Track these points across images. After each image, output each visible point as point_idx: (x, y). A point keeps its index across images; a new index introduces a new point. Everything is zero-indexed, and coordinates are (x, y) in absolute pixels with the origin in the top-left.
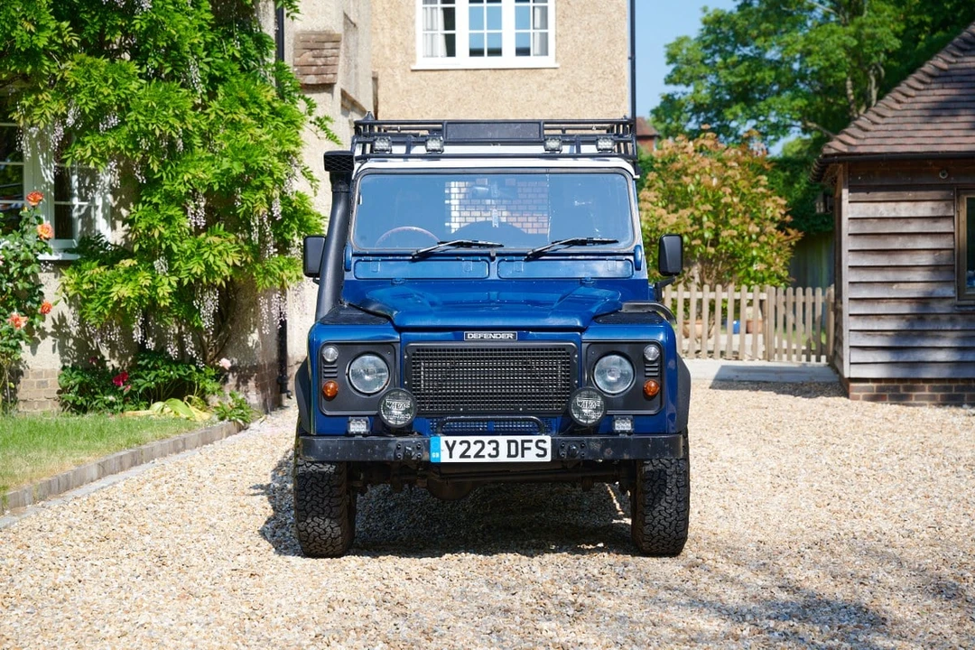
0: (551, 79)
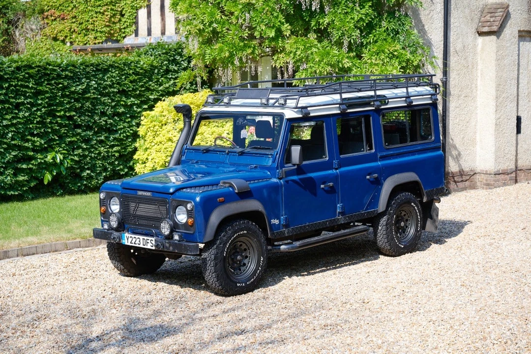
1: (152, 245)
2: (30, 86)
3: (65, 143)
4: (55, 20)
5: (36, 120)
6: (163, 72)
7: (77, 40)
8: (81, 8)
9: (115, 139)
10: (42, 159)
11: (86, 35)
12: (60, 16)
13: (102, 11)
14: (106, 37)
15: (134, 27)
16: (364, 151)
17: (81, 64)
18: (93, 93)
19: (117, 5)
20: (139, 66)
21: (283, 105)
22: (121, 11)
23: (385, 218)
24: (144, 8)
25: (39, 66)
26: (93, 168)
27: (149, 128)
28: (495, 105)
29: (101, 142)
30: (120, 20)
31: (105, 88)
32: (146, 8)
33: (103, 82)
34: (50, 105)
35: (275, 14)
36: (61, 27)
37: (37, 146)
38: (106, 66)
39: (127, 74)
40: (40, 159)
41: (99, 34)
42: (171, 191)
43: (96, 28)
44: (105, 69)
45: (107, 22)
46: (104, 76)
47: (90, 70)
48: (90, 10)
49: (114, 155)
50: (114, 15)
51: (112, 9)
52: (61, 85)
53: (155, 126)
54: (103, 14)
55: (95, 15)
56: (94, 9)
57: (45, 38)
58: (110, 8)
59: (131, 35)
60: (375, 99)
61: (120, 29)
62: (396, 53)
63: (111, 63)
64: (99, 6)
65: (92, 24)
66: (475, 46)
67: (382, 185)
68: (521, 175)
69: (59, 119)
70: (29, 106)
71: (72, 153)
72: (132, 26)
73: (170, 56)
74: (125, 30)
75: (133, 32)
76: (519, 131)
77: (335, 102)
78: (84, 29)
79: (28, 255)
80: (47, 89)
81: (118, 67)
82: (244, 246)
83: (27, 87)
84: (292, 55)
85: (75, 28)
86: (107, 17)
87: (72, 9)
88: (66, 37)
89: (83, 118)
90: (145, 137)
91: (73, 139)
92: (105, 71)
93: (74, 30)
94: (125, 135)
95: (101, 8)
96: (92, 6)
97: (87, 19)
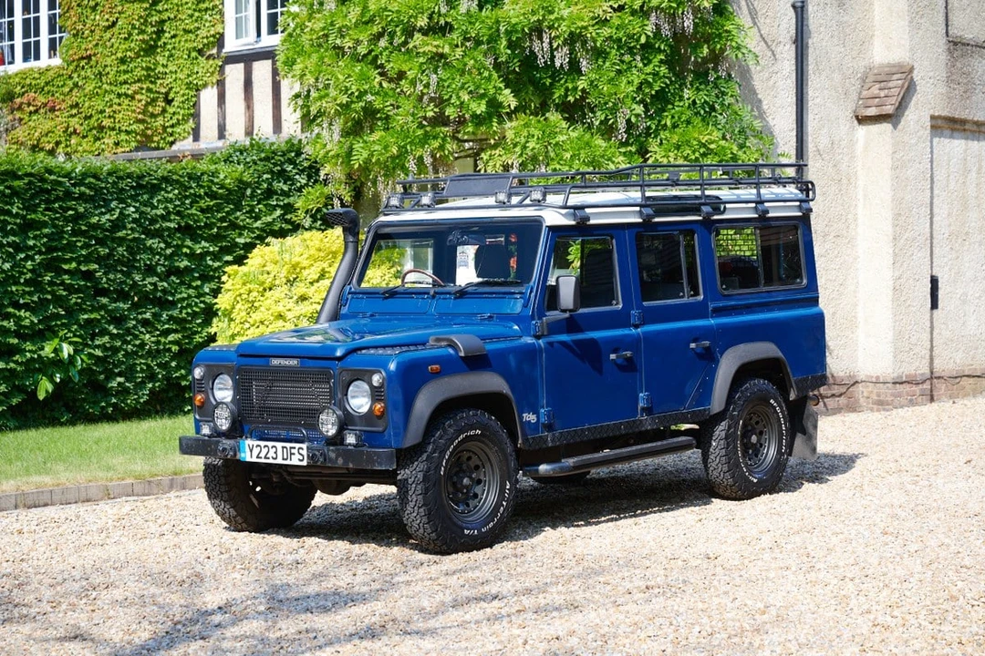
1: (301, 458)
2: (14, 211)
3: (77, 323)
4: (36, 111)
5: (24, 277)
6: (262, 194)
7: (80, 148)
8: (89, 88)
9: (171, 318)
10: (34, 352)
11: (99, 139)
12: (46, 105)
13: (130, 92)
14: (138, 141)
15: (191, 124)
16: (683, 297)
17: (110, 174)
18: (132, 229)
19: (159, 82)
20: (216, 180)
21: (539, 201)
22: (167, 94)
23: (724, 425)
24: (212, 87)
25: (31, 175)
26: (129, 373)
27: (240, 295)
28: (891, 251)
29: (145, 323)
30: (164, 111)
31: (153, 221)
32: (215, 87)
33: (149, 209)
34: (50, 250)
35: (486, 74)
36: (48, 125)
37: (25, 327)
38: (155, 179)
39: (195, 195)
40: (29, 351)
41: (123, 137)
42: (339, 353)
43: (117, 126)
44: (154, 186)
45: (139, 113)
46: (152, 198)
47: (127, 185)
48: (106, 91)
49: (169, 350)
50: (154, 100)
51: (149, 90)
52: (71, 212)
53: (250, 291)
54: (133, 98)
55: (117, 101)
56: (114, 88)
57: (15, 147)
58: (145, 86)
59: (184, 138)
60: (703, 201)
61: (164, 128)
62: (712, 146)
63: (166, 174)
64: (126, 82)
65: (110, 117)
66: (852, 143)
67: (717, 362)
68: (941, 387)
69: (66, 277)
70: (11, 250)
71: (90, 343)
72: (187, 121)
73: (275, 165)
74: (175, 130)
75: (189, 133)
76: (934, 305)
77: (632, 202)
78: (94, 128)
79: (35, 507)
80: (46, 218)
81: (177, 182)
82: (475, 460)
83: (9, 213)
84: (518, 149)
85: (77, 126)
86: (139, 105)
87: (71, 91)
88: (58, 143)
89: (111, 276)
90: (231, 312)
91: (92, 316)
92: (154, 189)
93: (75, 130)
94: (189, 310)
95: (127, 86)
96: (111, 84)
97: (100, 108)
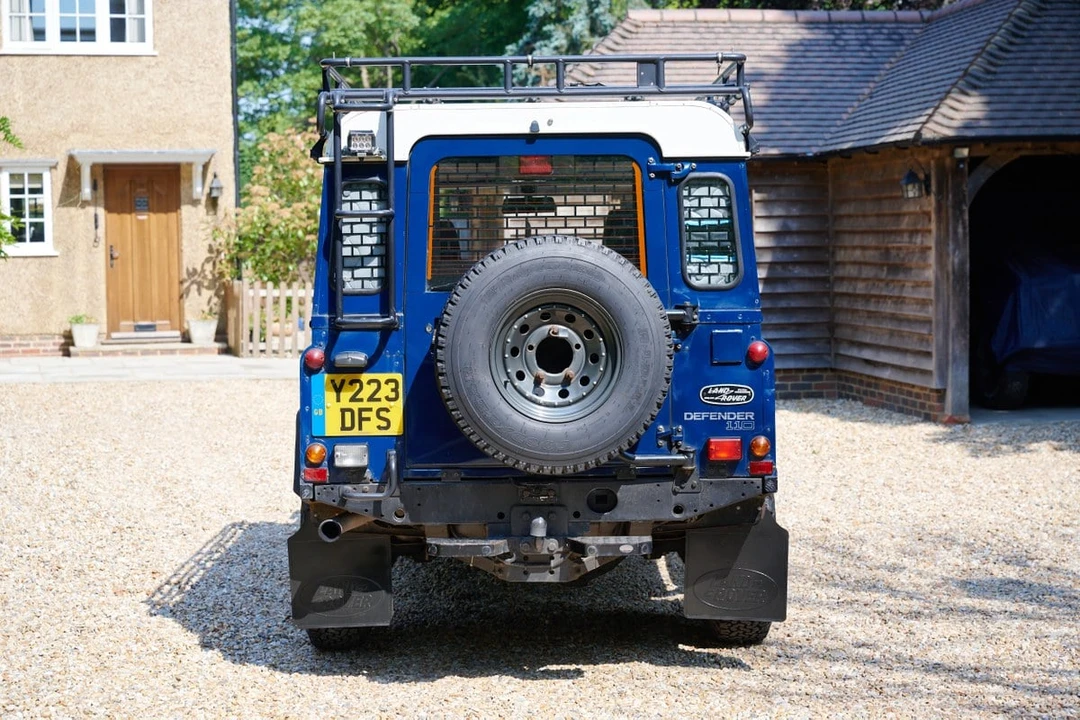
0: (149, 67)
